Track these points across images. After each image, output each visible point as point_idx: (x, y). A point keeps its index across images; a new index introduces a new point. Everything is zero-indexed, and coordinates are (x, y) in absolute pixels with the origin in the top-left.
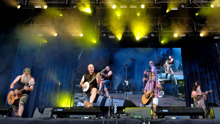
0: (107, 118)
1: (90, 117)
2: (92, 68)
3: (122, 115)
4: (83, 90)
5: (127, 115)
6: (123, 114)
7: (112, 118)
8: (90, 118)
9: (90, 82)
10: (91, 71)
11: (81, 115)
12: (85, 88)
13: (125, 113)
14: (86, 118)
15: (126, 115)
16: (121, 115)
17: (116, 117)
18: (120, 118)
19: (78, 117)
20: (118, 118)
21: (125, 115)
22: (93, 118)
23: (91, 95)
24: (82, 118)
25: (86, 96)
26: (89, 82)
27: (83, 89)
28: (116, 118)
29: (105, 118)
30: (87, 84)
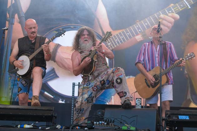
0: (69, 128)
1: (35, 125)
2: (34, 28)
3: (98, 123)
4: (17, 72)
5: (108, 124)
6: (100, 122)
7: (78, 127)
8: (35, 127)
9: (32, 56)
10: (32, 35)
11: (17, 122)
12: (22, 67)
13: (105, 119)
14: (26, 126)
15: (105, 123)
16: (95, 123)
17: (86, 127)
18: (93, 128)
19: (12, 125)
20: (89, 129)
21: (103, 122)
22: (40, 128)
23: (32, 82)
24: (19, 126)
25: (24, 82)
26: (28, 56)
27: (18, 70)
28: (86, 129)
29: (64, 127)
30: (25, 60)
